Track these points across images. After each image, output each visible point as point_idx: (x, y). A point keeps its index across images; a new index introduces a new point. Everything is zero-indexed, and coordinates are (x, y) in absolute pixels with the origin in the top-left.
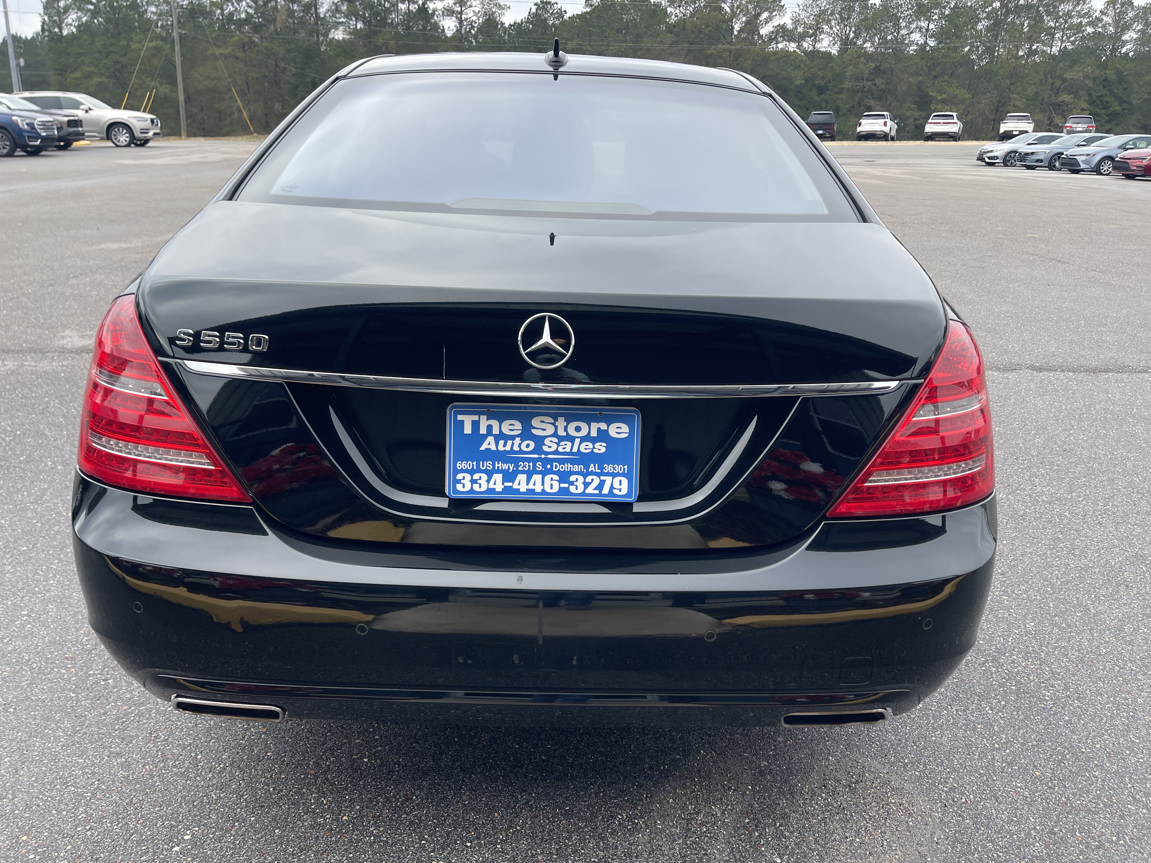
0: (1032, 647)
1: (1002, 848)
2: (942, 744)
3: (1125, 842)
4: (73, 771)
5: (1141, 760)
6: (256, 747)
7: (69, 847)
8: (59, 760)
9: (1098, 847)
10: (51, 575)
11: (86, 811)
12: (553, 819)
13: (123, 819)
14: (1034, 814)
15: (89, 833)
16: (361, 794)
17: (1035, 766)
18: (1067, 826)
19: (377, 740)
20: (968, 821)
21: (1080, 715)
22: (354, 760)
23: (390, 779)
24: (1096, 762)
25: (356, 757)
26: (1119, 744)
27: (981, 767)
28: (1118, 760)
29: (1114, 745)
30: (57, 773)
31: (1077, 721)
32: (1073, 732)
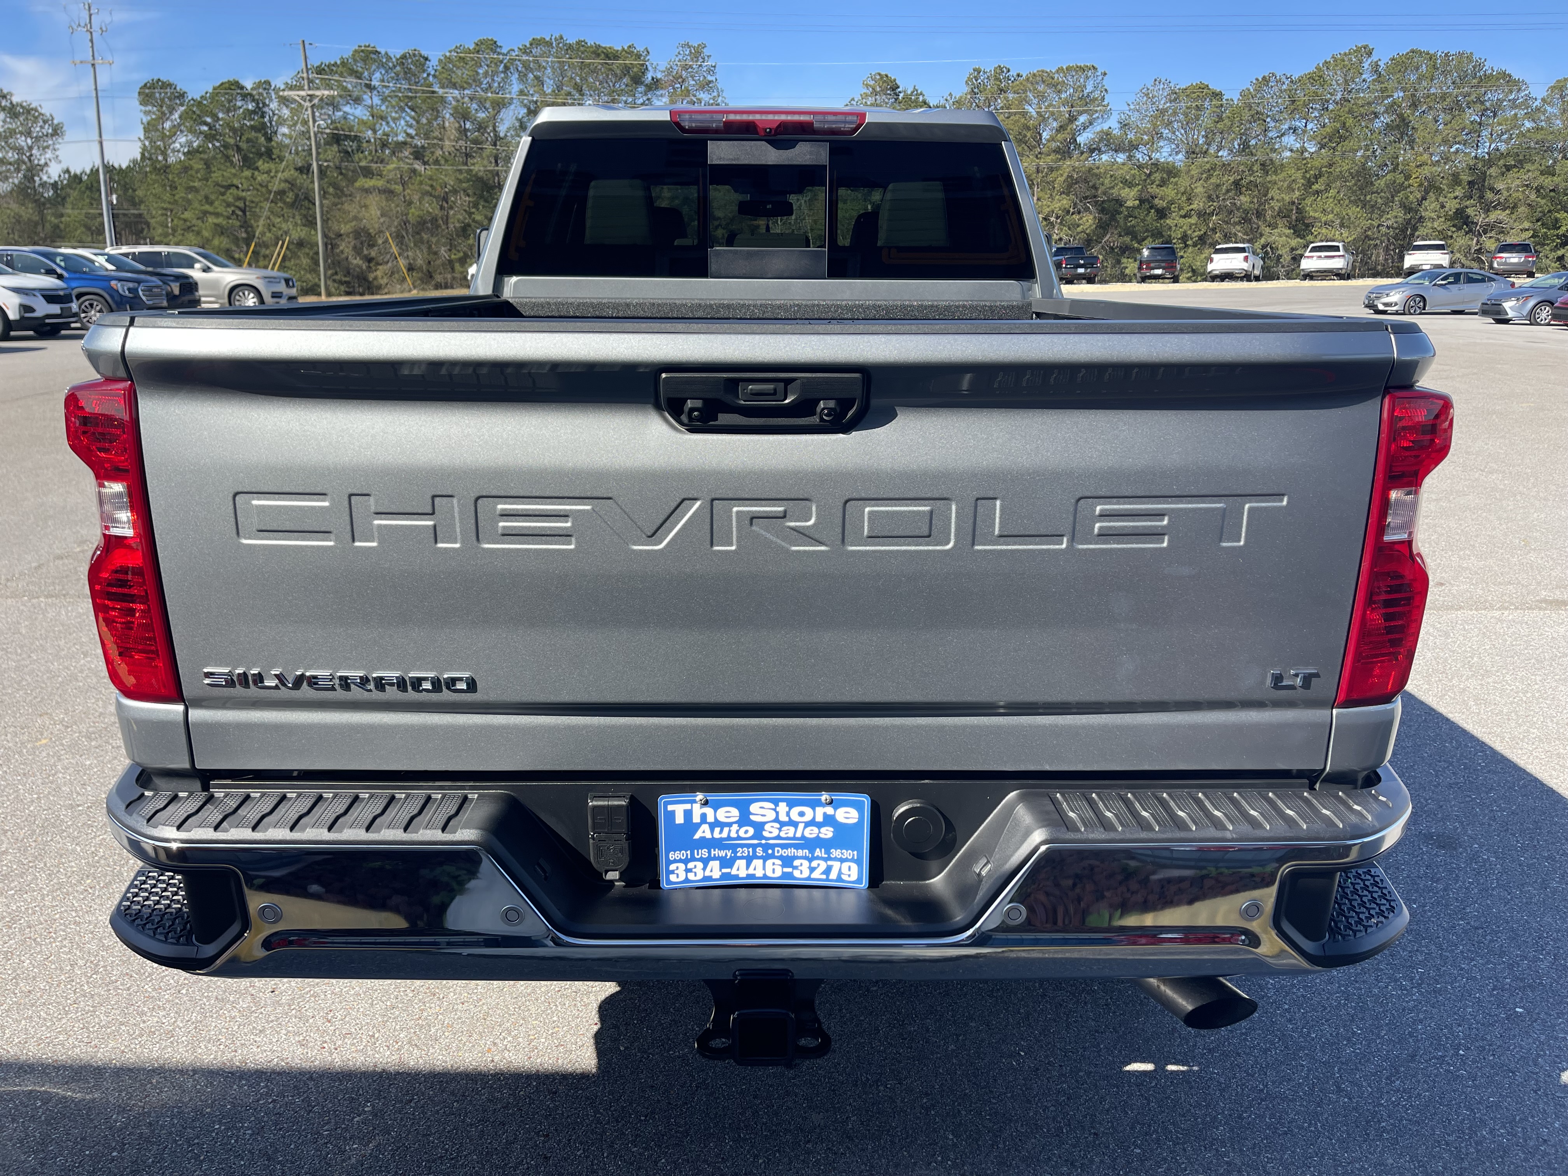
6: (434, 1026)
7: (253, 1119)
9: (1286, 1133)
11: (267, 1086)
13: (304, 1093)
15: (271, 1106)
19: (554, 1022)
26: (1338, 1034)
27: (1180, 1053)
28: (1332, 1051)
29: (1331, 1034)
30: (236, 1051)
31: (1296, 1010)
32: (1290, 1021)
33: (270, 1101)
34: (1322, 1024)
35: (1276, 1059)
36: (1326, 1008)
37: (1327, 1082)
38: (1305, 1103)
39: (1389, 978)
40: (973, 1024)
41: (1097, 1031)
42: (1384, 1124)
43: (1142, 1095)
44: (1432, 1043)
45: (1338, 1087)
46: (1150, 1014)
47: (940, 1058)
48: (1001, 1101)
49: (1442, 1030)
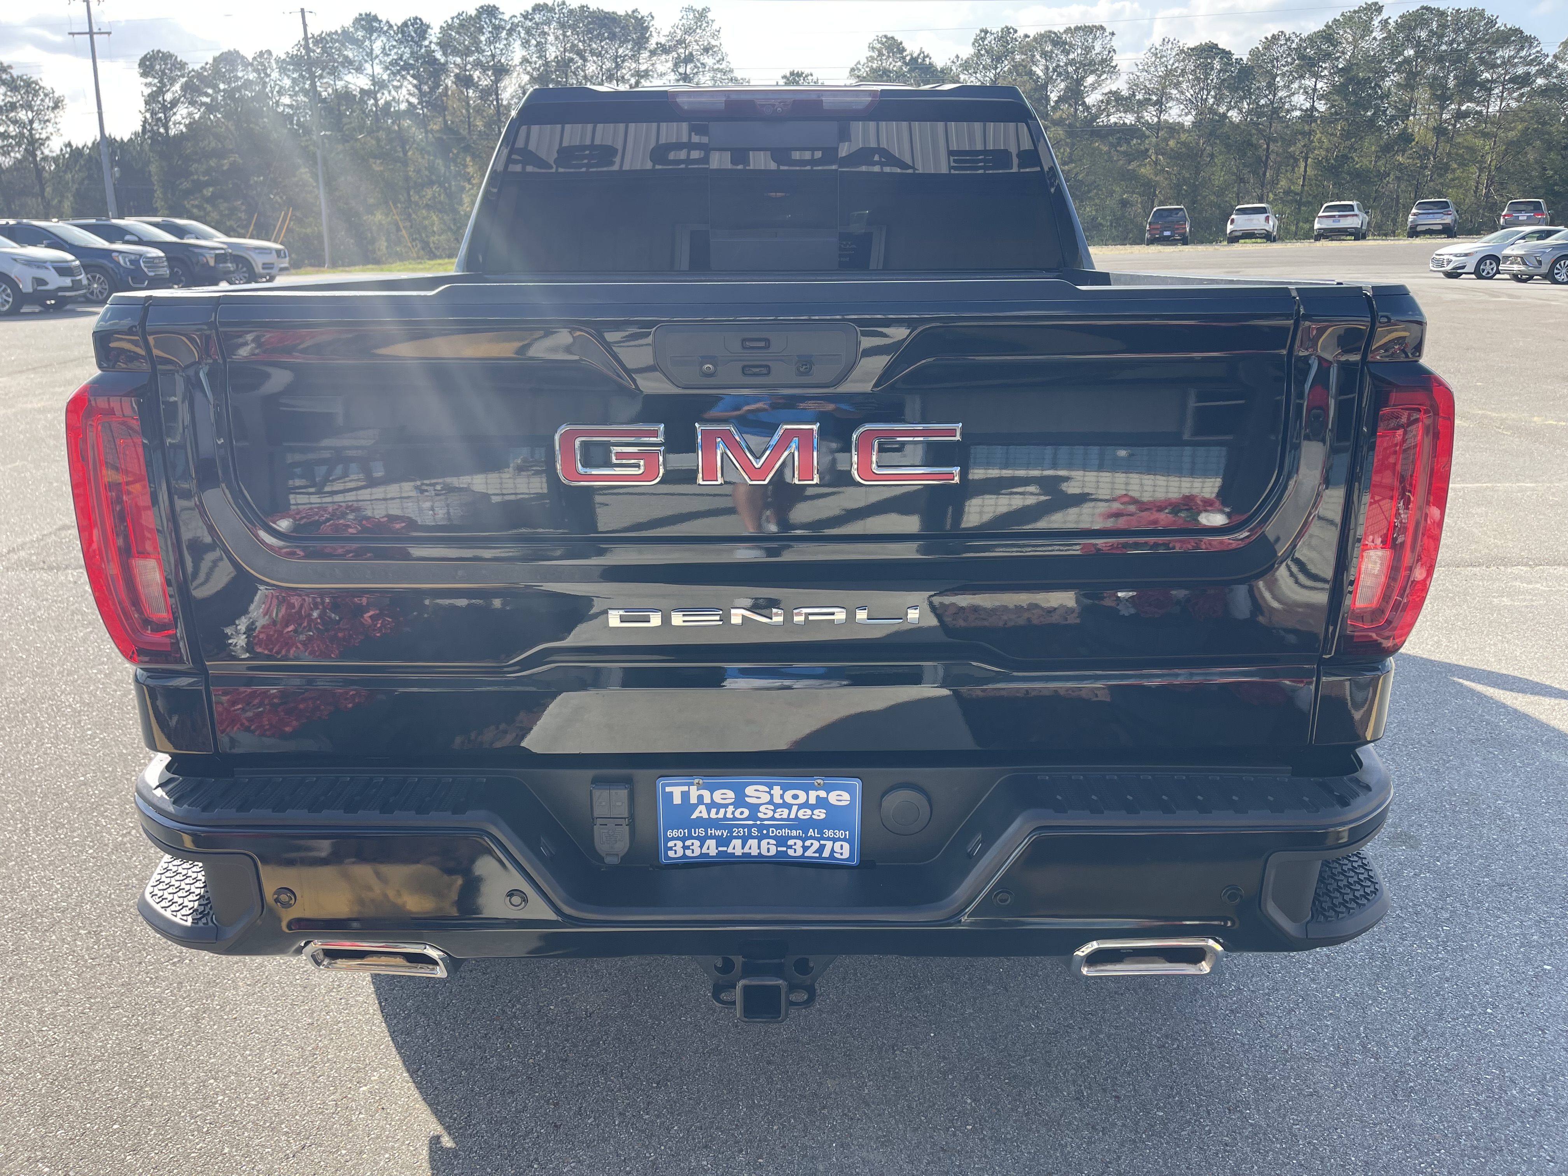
39: (1413, 936)
42: (1412, 1084)
44: (1459, 1002)
45: (1364, 1047)
49: (1469, 988)
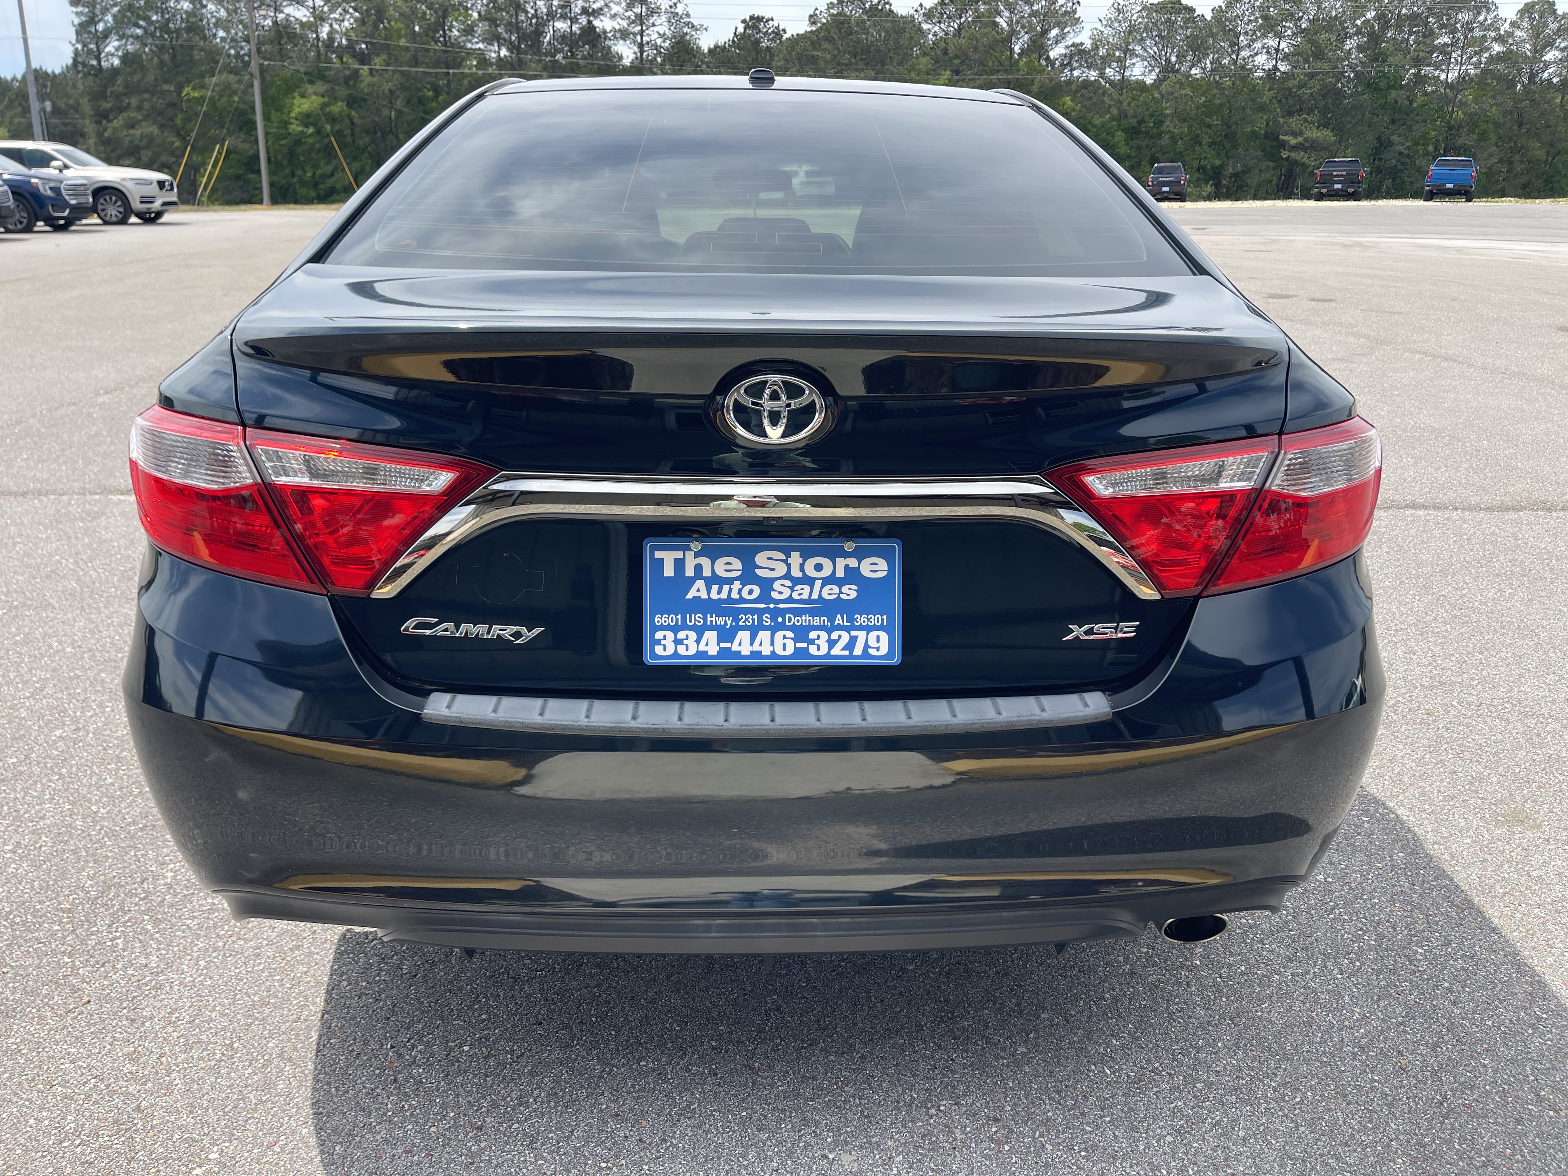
0: (1400, 886)
1: (1351, 1165)
2: (1270, 1021)
3: (1522, 1156)
4: (62, 1064)
5: (1548, 1042)
8: (43, 1049)
9: (1485, 1165)
10: (46, 797)
12: (723, 1129)
14: (1396, 1119)
16: (457, 1095)
17: (1400, 1053)
18: (1442, 1136)
20: (1303, 1129)
21: (1465, 981)
22: (452, 1049)
23: (499, 1075)
24: (1485, 1046)
25: (453, 1044)
26: (1518, 1020)
27: (1324, 1052)
28: (1517, 1042)
29: (1511, 1021)
30: (40, 1067)
31: (1460, 988)
32: (1454, 1003)
33: (77, 1142)
34: (1496, 1006)
35: (1449, 1059)
36: (1496, 986)
37: (1522, 1089)
38: (1500, 1120)
40: (1045, 1016)
41: (1209, 1023)
43: (1286, 1116)
46: (1275, 998)
47: (1008, 1066)
48: (1098, 1128)
